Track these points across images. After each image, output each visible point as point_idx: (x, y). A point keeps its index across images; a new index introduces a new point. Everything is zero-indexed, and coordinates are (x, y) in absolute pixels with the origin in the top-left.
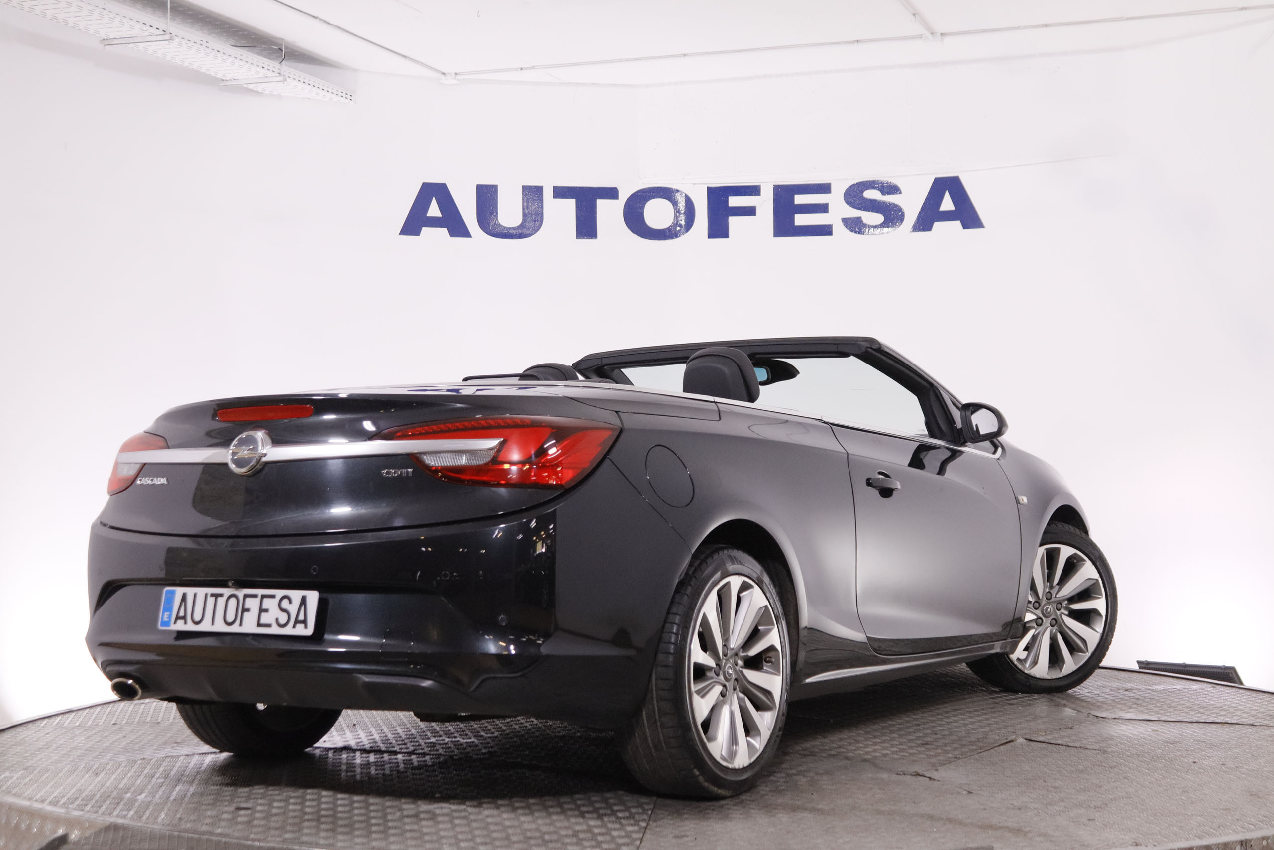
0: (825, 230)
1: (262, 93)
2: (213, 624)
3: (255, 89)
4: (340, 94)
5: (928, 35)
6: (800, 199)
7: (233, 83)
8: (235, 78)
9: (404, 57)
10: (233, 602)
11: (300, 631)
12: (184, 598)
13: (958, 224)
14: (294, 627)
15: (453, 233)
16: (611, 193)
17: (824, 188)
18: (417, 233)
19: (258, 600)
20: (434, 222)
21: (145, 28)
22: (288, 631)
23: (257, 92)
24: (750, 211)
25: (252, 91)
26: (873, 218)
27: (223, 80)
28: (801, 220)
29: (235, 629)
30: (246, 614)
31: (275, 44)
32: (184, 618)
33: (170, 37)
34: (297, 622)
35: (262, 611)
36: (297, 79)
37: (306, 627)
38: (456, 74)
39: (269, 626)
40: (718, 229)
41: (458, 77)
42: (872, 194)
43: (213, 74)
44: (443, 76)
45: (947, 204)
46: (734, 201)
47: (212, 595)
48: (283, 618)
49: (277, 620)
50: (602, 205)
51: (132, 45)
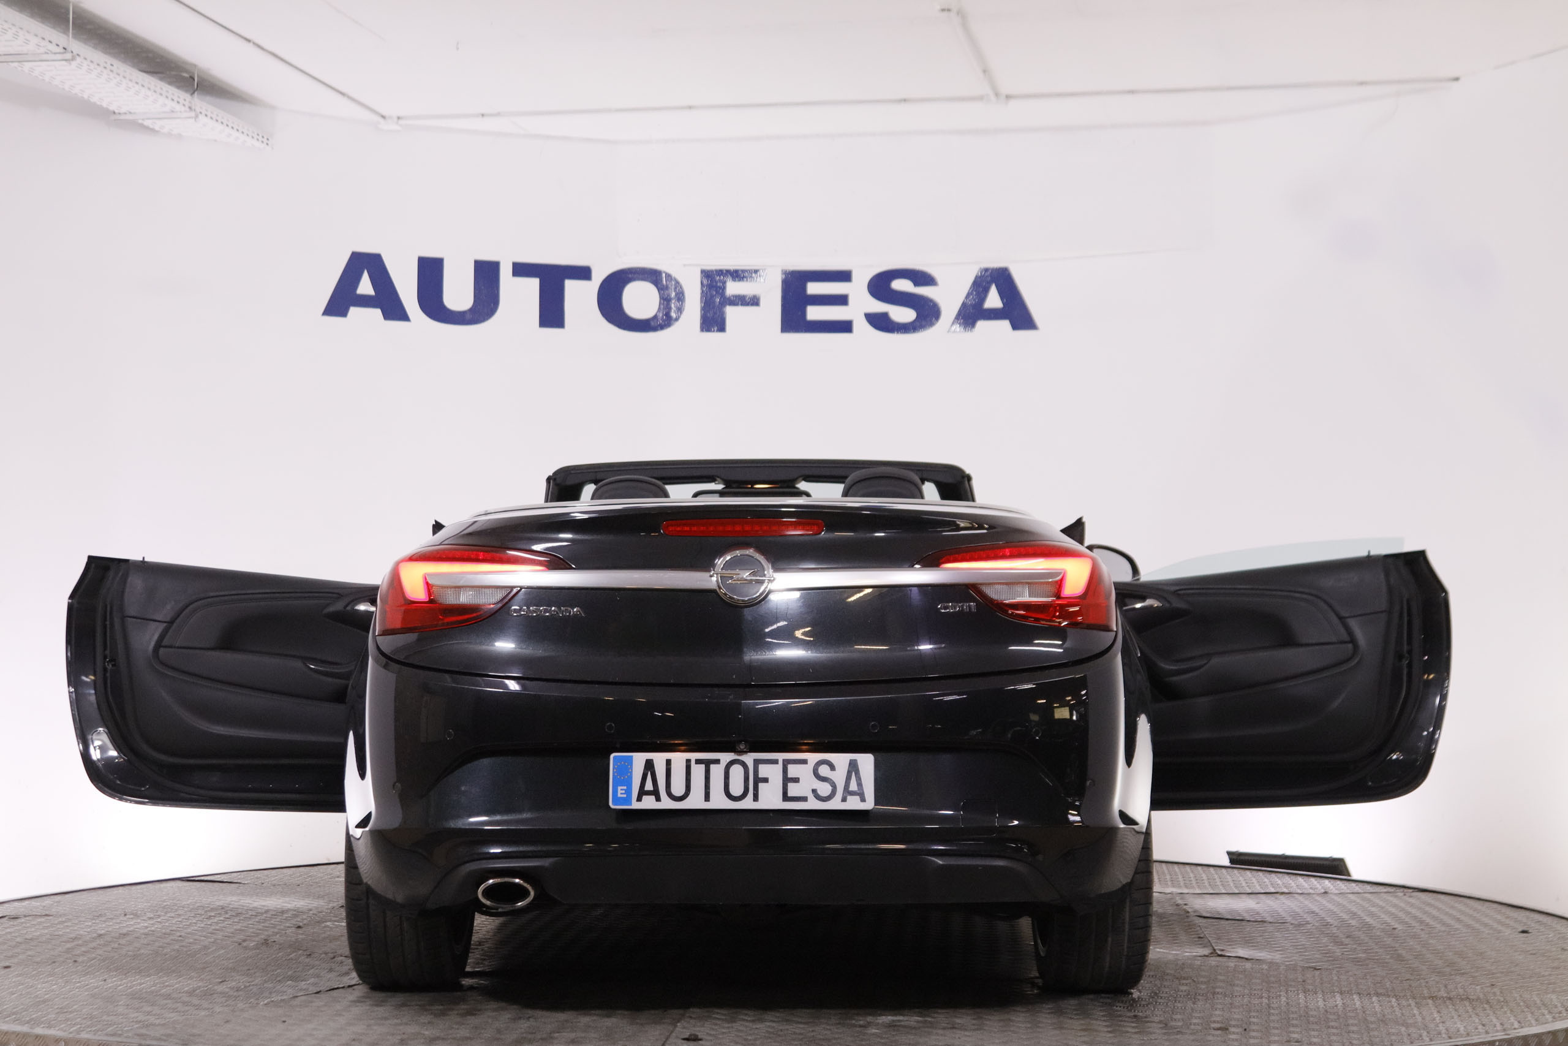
0: (845, 327)
1: (157, 132)
2: (707, 798)
3: (151, 126)
4: (256, 136)
5: (993, 97)
6: (814, 288)
7: (129, 117)
8: (132, 111)
9: (343, 94)
10: (737, 772)
11: (854, 804)
12: (649, 765)
13: (1006, 324)
14: (844, 800)
15: (387, 316)
16: (583, 273)
17: (844, 276)
18: (344, 314)
19: (779, 767)
20: (365, 302)
21: (43, 43)
22: (835, 804)
23: (153, 130)
24: (754, 301)
25: (147, 128)
26: (903, 314)
27: (114, 113)
28: (814, 313)
29: (748, 804)
30: (761, 785)
31: (186, 71)
32: (656, 793)
33: (73, 56)
34: (847, 792)
35: (787, 780)
36: (209, 116)
37: (863, 800)
38: (399, 118)
39: (804, 799)
40: (713, 321)
41: (401, 122)
42: (901, 285)
43: (105, 105)
44: (381, 120)
45: (993, 300)
46: (733, 288)
47: (698, 762)
48: (824, 789)
49: (814, 791)
50: (572, 287)
51: (16, 64)
